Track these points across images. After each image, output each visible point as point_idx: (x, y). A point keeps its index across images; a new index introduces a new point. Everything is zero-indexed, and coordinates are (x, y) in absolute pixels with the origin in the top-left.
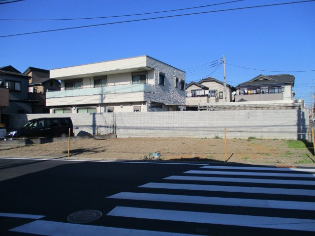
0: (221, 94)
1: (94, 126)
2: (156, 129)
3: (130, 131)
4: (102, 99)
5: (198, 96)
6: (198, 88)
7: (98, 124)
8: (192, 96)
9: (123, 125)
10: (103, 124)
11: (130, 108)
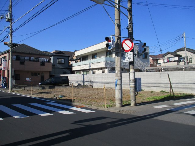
0: (191, 59)
1: (84, 81)
2: (110, 84)
3: (99, 84)
4: (90, 67)
5: (171, 62)
6: (172, 56)
7: (85, 80)
8: (167, 62)
9: (95, 81)
10: (87, 80)
11: (101, 71)
